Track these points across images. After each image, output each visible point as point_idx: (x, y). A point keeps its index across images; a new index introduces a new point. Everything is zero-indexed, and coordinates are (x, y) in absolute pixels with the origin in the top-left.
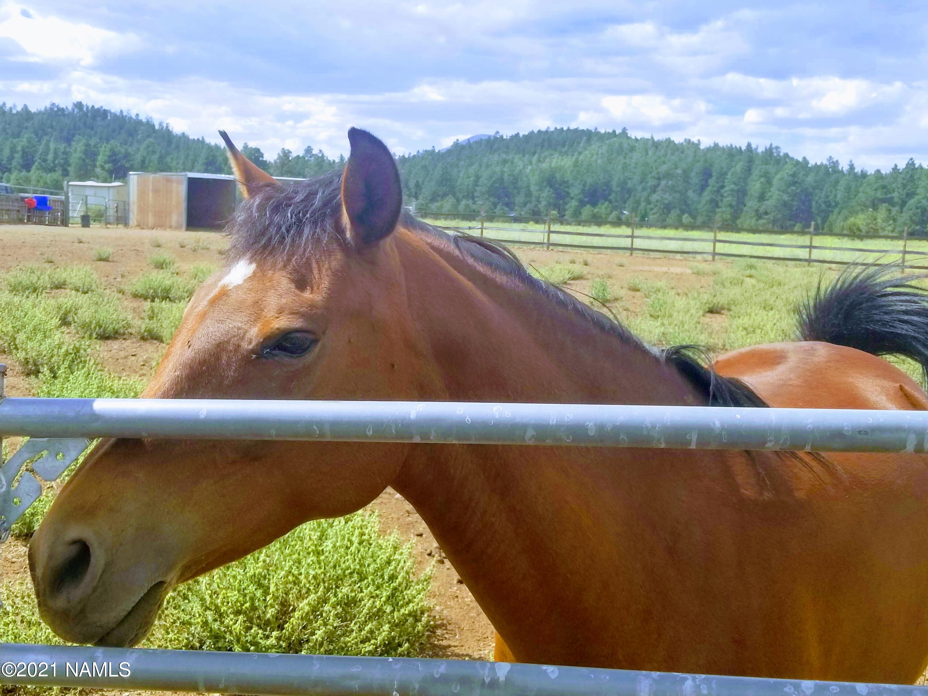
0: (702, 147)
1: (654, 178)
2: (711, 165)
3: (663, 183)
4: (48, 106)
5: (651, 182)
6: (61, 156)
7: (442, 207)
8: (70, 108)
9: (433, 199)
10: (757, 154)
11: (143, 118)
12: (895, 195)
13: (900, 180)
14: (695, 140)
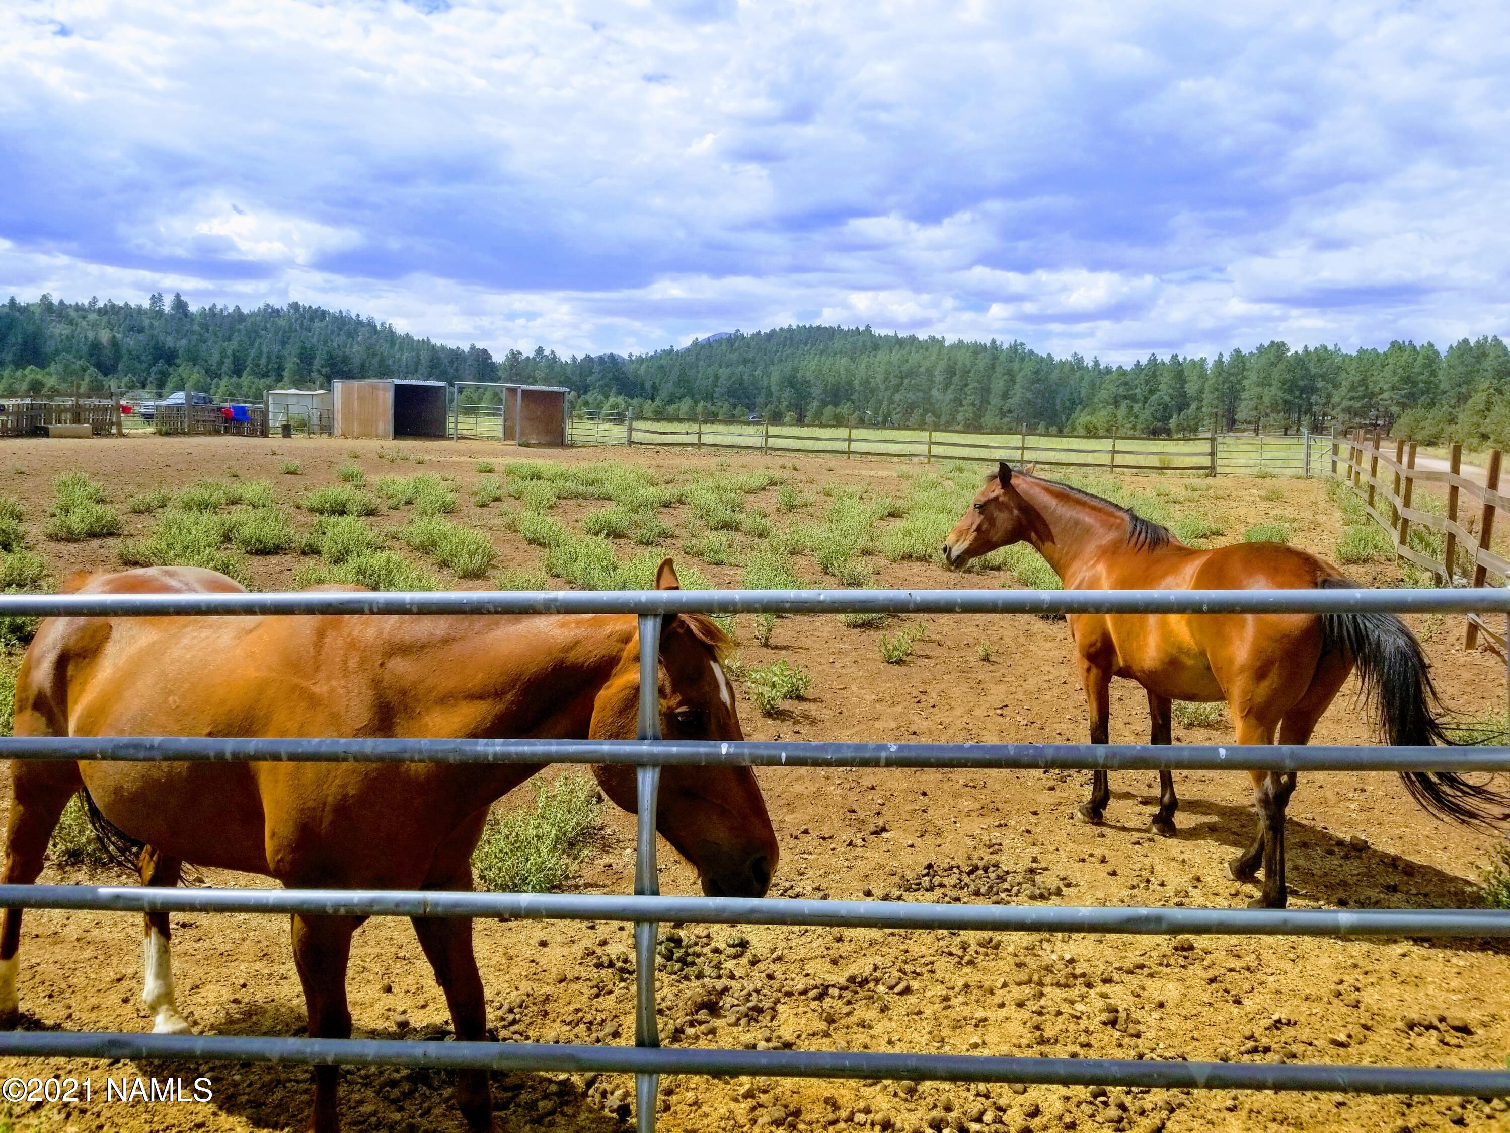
0: (947, 344)
1: (895, 376)
2: (956, 363)
3: (906, 381)
4: (262, 307)
5: (895, 381)
6: (274, 359)
7: (679, 409)
8: (285, 309)
9: (671, 401)
10: (1002, 351)
11: (364, 318)
12: (1137, 391)
13: (1142, 376)
14: (939, 337)
